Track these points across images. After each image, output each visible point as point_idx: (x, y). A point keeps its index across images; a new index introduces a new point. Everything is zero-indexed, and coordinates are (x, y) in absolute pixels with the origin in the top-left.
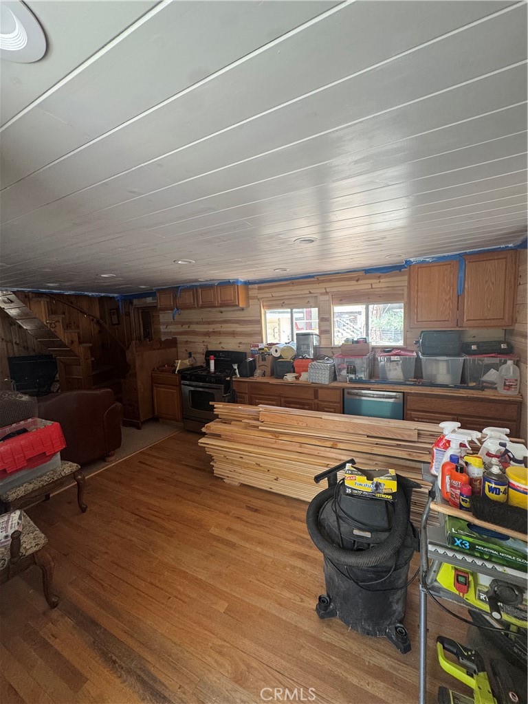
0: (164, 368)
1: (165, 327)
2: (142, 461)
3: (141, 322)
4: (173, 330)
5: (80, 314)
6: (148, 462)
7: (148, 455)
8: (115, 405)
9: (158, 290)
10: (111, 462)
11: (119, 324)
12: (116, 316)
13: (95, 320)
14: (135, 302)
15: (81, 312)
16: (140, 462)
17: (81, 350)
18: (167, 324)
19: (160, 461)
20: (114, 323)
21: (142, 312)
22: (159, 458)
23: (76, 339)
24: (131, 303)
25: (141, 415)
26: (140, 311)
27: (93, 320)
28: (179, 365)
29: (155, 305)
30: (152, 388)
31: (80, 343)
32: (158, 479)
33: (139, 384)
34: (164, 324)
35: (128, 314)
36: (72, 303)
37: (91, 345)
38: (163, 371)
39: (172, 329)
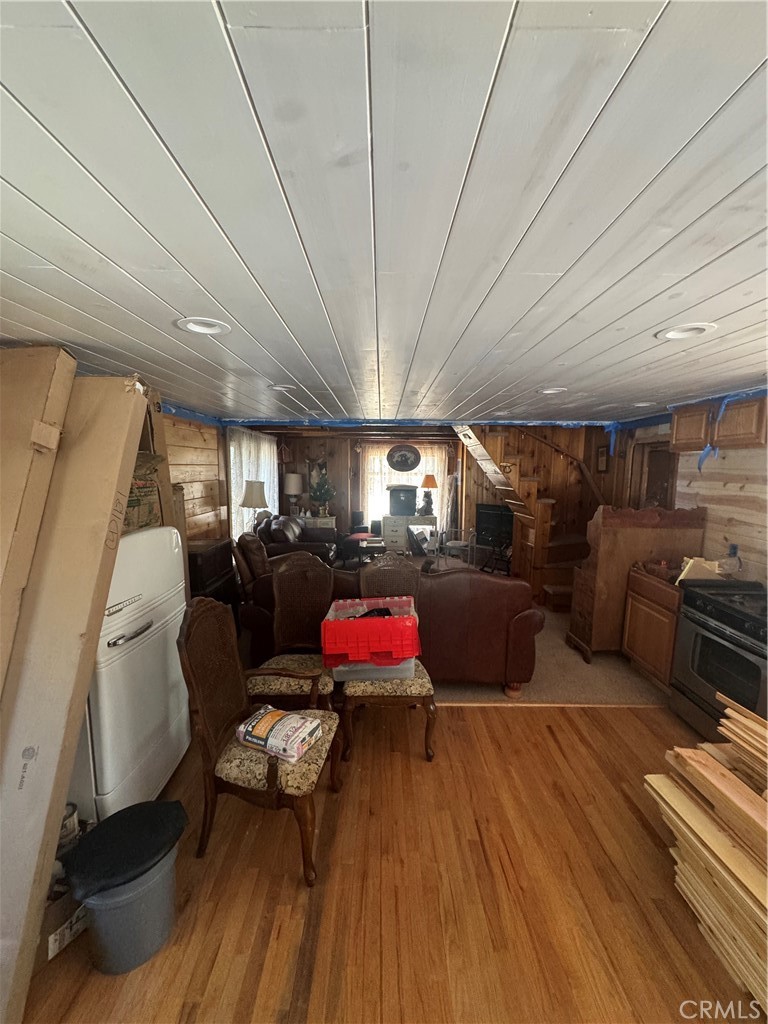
0: (656, 567)
1: (686, 483)
2: (554, 729)
3: (646, 469)
4: (703, 492)
5: (555, 455)
6: (560, 737)
7: (570, 721)
8: (532, 611)
9: (677, 409)
10: (511, 699)
11: (606, 471)
12: (605, 458)
13: (575, 463)
14: (639, 433)
15: (557, 451)
16: (549, 727)
17: (538, 506)
18: (692, 478)
19: (583, 749)
20: (600, 468)
21: (651, 452)
22: (583, 739)
23: (534, 491)
24: (632, 435)
25: (593, 639)
26: (647, 450)
27: (571, 463)
28: (689, 569)
29: (667, 439)
30: (626, 598)
31: (539, 498)
32: (555, 785)
33: (600, 584)
34: (684, 477)
35: (623, 455)
36: (545, 438)
37: (553, 501)
38: (651, 572)
39: (701, 488)
